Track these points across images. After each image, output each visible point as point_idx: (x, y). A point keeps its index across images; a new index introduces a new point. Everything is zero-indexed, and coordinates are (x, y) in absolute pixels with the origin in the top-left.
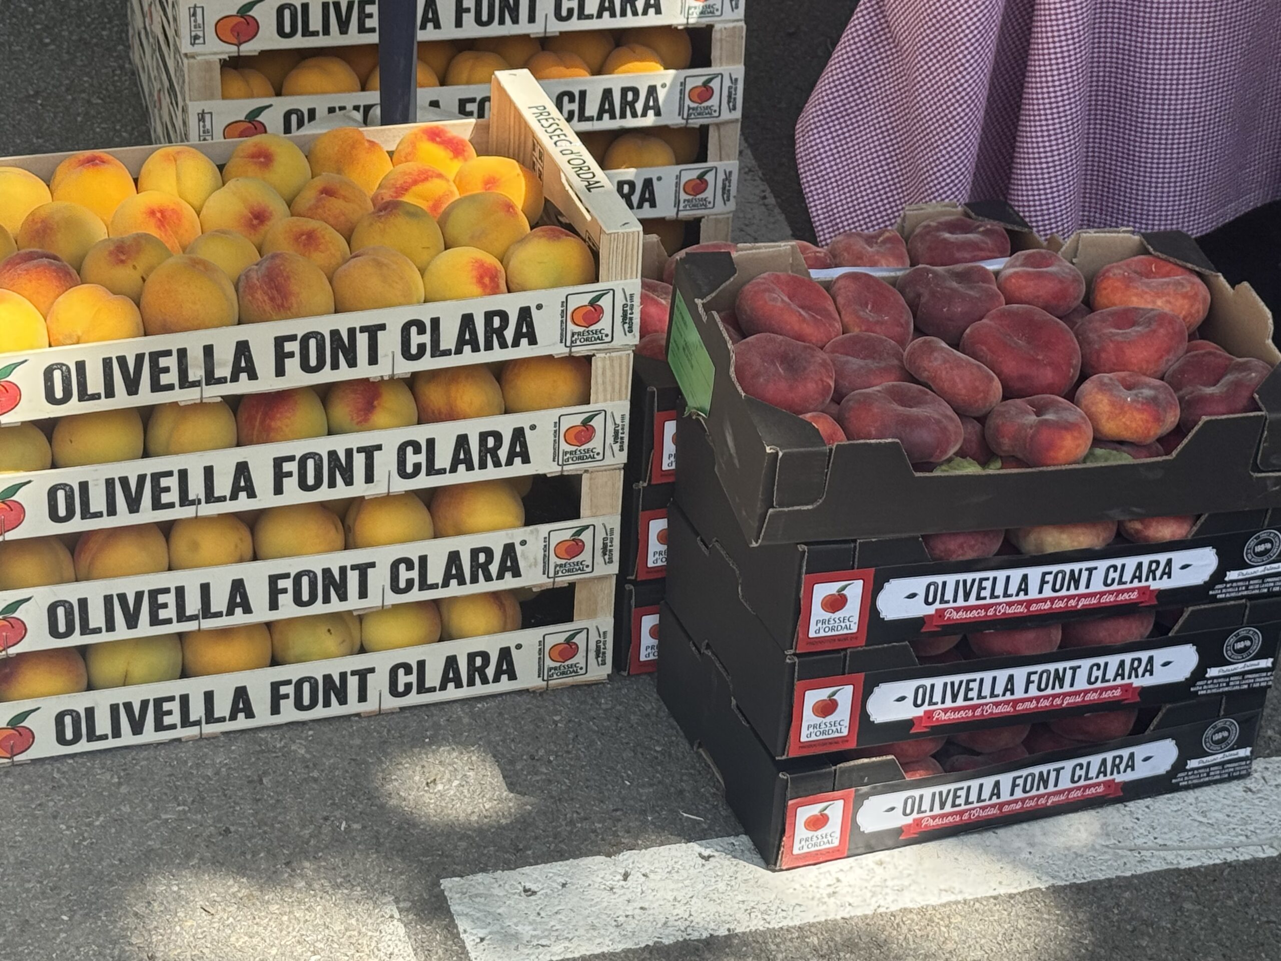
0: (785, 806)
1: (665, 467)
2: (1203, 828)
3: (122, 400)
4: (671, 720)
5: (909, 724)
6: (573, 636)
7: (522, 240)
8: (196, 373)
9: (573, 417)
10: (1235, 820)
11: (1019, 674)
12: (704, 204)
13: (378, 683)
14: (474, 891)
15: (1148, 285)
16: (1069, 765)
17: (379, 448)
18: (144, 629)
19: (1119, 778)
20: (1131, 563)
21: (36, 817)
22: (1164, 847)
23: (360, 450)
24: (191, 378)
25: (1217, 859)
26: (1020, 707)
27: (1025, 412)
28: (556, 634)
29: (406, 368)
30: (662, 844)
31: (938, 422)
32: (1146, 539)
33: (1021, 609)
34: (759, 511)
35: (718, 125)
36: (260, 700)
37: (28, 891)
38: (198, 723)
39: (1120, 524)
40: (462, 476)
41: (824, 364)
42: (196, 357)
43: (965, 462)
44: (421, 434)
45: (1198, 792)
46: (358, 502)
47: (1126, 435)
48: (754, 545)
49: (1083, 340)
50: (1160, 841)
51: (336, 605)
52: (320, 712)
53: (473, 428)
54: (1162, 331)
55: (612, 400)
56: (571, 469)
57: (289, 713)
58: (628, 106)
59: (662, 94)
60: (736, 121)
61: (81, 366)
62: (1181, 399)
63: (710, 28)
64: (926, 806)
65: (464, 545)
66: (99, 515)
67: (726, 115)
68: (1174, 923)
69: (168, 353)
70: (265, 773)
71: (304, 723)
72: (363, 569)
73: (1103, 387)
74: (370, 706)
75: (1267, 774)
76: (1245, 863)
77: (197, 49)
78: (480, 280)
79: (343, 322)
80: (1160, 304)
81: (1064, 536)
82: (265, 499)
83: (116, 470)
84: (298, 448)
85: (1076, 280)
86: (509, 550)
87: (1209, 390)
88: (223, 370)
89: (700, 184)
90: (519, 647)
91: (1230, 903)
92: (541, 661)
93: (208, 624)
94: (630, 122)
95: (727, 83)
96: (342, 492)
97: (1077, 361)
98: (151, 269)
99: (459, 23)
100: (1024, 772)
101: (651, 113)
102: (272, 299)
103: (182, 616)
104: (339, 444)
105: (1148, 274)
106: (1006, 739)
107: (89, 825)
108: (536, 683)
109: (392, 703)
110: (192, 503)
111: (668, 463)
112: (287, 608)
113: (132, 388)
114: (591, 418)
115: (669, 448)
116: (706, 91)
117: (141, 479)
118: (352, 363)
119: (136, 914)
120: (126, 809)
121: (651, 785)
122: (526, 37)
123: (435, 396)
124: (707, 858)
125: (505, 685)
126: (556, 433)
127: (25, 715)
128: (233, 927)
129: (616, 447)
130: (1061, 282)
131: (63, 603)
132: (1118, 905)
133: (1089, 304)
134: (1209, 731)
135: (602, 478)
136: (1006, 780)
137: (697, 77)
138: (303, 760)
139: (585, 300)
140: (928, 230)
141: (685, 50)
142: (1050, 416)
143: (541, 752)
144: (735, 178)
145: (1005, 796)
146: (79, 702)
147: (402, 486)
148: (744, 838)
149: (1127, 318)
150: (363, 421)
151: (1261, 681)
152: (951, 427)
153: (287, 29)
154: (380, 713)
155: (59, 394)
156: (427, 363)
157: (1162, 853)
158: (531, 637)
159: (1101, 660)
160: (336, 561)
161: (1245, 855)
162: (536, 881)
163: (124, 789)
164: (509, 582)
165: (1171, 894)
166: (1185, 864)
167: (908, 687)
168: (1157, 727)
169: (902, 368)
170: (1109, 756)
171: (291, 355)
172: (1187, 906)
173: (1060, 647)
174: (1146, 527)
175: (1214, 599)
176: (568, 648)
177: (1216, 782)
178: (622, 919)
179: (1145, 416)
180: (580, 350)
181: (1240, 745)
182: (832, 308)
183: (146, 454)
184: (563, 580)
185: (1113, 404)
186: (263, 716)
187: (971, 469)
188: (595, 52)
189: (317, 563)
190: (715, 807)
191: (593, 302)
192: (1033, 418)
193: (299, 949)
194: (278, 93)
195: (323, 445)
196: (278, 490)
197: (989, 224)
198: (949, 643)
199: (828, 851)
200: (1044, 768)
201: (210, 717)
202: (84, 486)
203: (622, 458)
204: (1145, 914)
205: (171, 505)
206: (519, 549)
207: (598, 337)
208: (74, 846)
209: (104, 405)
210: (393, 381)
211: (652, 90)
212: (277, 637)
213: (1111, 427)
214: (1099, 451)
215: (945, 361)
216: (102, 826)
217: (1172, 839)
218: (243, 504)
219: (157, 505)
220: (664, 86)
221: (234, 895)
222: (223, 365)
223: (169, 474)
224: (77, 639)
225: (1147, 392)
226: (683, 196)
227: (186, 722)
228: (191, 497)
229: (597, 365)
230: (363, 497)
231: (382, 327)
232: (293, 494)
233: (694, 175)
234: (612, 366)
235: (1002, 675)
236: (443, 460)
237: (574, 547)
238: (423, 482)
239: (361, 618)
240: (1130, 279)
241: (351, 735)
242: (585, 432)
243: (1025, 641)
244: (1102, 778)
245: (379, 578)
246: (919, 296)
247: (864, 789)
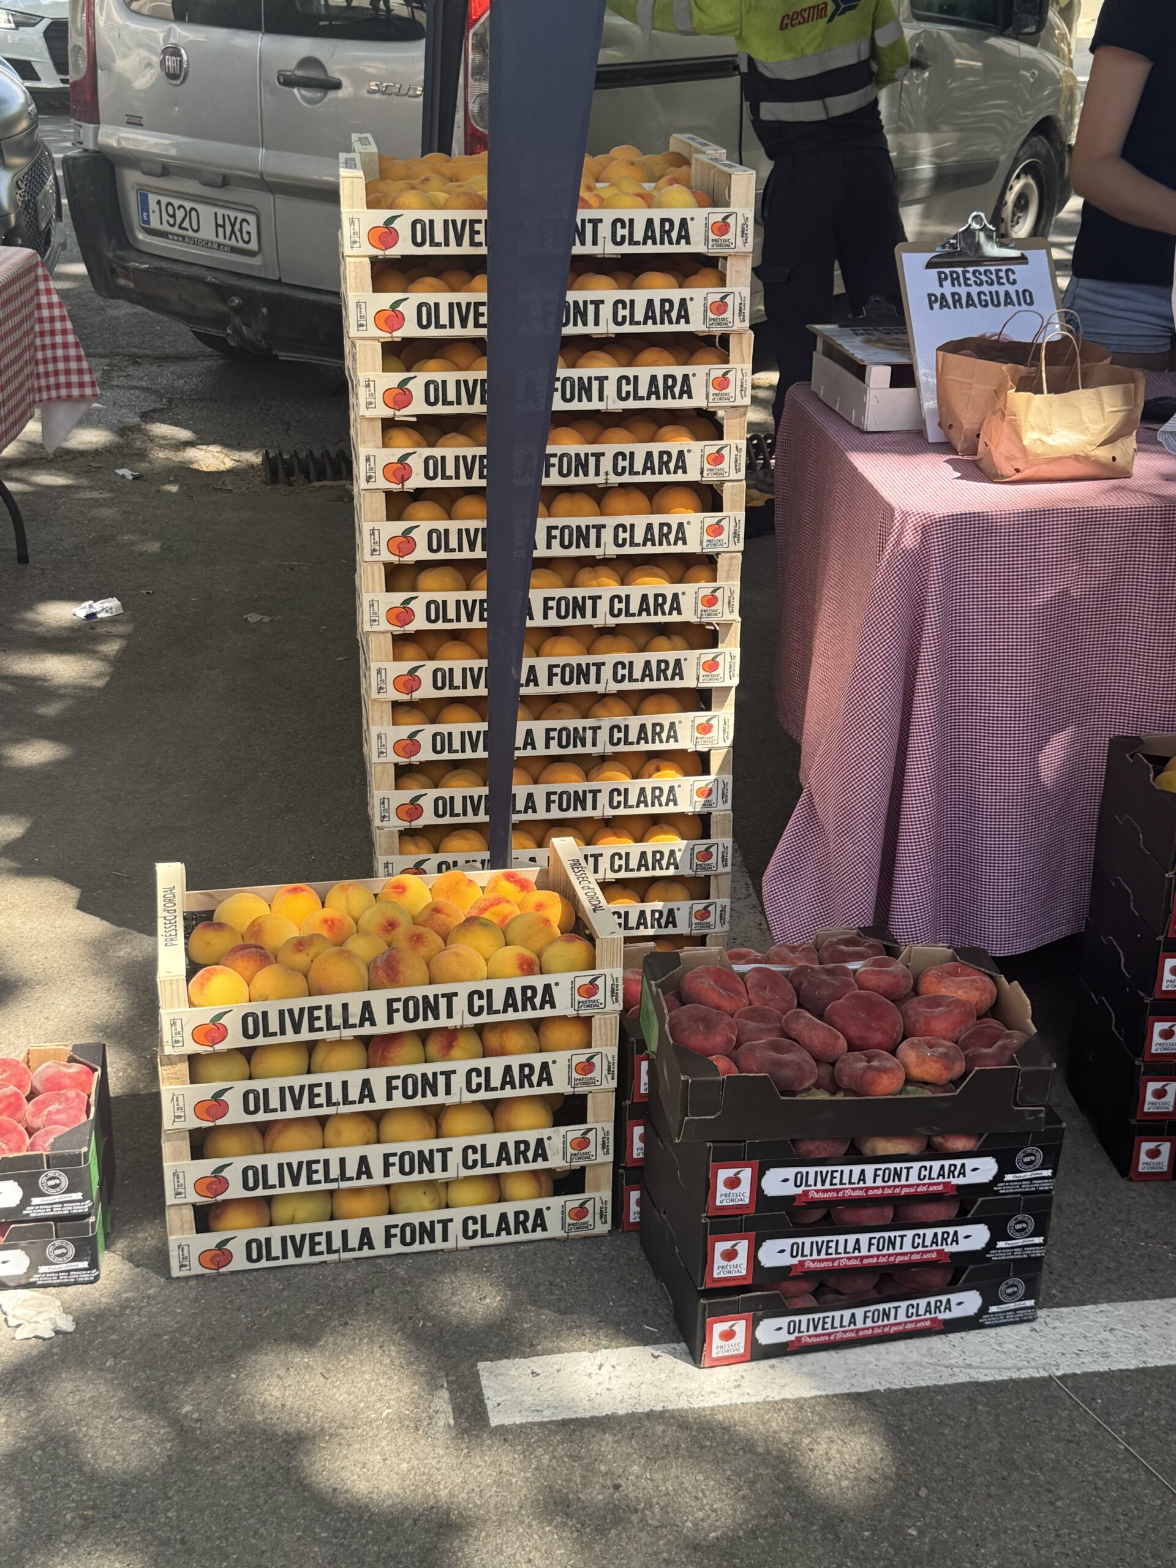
0: (704, 1323)
1: (642, 1091)
2: (998, 1355)
3: (290, 1037)
4: (647, 1264)
5: (789, 1268)
6: (584, 1203)
7: (552, 941)
8: (337, 1020)
9: (581, 1056)
10: (1020, 1350)
11: (864, 1238)
12: (708, 926)
13: (455, 1228)
14: (498, 1371)
15: (953, 982)
16: (903, 1304)
17: (454, 1072)
18: (303, 1186)
19: (941, 1316)
20: (936, 1165)
21: (226, 1309)
22: (970, 1366)
23: (442, 1073)
24: (334, 1024)
25: (1005, 1376)
26: (865, 1261)
27: (861, 1060)
28: (573, 1201)
29: (471, 1021)
30: (628, 1346)
31: (798, 1064)
32: (946, 1149)
33: (861, 1193)
34: (679, 1118)
35: (716, 876)
36: (378, 1238)
37: (213, 1357)
38: (337, 1251)
39: (929, 1138)
40: (508, 1092)
41: (729, 1025)
42: (337, 1011)
43: (818, 1092)
44: (481, 1064)
45: (999, 1330)
46: (442, 1107)
47: (927, 1078)
48: (677, 1141)
49: (905, 1015)
50: (967, 1362)
51: (427, 1176)
52: (416, 1247)
53: (515, 1061)
54: (957, 1011)
55: (606, 1045)
56: (580, 1090)
57: (397, 1247)
58: (657, 862)
59: (678, 855)
60: (728, 873)
61: (265, 1014)
62: (966, 1056)
63: (709, 814)
64: (804, 1328)
65: (510, 1138)
66: (275, 1110)
67: (721, 870)
68: (969, 1419)
69: (320, 1008)
70: (377, 1286)
71: (407, 1254)
72: (444, 1152)
73: (913, 1046)
74: (450, 1245)
75: (1048, 1320)
76: (1025, 1381)
77: (385, 824)
78: (521, 967)
79: (431, 991)
80: (960, 994)
81: (889, 1145)
82: (381, 1103)
83: (286, 1082)
84: (402, 1071)
85: (906, 976)
86: (540, 1142)
87: (985, 1051)
88: (354, 1019)
89: (705, 913)
90: (548, 1208)
91: (1010, 1407)
92: (563, 1219)
93: (344, 1185)
94: (658, 873)
95: (721, 849)
96: (430, 1100)
97: (899, 1028)
98: (317, 955)
99: (548, 810)
100: (872, 1308)
101: (672, 867)
102: (388, 975)
103: (327, 1179)
104: (429, 1069)
105: (956, 974)
106: (861, 1284)
107: (260, 1315)
108: (560, 1234)
109: (464, 1243)
110: (334, 1104)
111: (643, 1089)
112: (395, 1177)
113: (297, 1029)
114: (592, 1057)
115: (644, 1078)
116: (707, 854)
117: (302, 1088)
118: (436, 1017)
119: (279, 1376)
120: (284, 1306)
121: (627, 1306)
122: (591, 818)
123: (493, 1039)
124: (656, 1357)
125: (539, 1234)
126: (570, 1066)
127: (227, 1241)
128: (338, 1387)
129: (609, 1077)
130: (895, 977)
131: (252, 1167)
132: (932, 1404)
133: (916, 991)
134: (1003, 1287)
135: (601, 1097)
136: (859, 1312)
137: (701, 845)
138: (402, 1279)
139: (587, 980)
140: (832, 944)
141: (698, 828)
142: (875, 1063)
143: (558, 1280)
144: (728, 909)
145: (860, 1324)
146: (261, 1234)
147: (469, 1097)
148: (683, 1345)
149: (935, 1001)
150: (445, 1056)
151: (1037, 1253)
152: (807, 1068)
153: (441, 812)
154: (457, 1250)
155: (251, 1032)
156: (485, 1018)
157: (967, 1371)
158: (556, 1202)
159: (921, 1232)
160: (427, 1145)
161: (1025, 1374)
162: (541, 1366)
163: (285, 1294)
164: (540, 1165)
165: (970, 1399)
166: (982, 1379)
167: (786, 1243)
168: (965, 1282)
169: (781, 1029)
170: (932, 1300)
171: (398, 1010)
172: (980, 1407)
173: (893, 1220)
174: (946, 1141)
175: (997, 1193)
176: (581, 1211)
177: (1011, 1323)
178: (593, 1396)
179: (938, 1065)
180: (584, 1013)
181: (1026, 1297)
182: (742, 989)
183: (309, 1072)
184: (577, 1164)
185: (918, 1057)
186: (380, 1249)
187: (822, 1096)
188: (638, 829)
189: (414, 1147)
190: (667, 1323)
191: (592, 982)
192: (863, 1064)
193: (379, 1405)
194: (437, 851)
195: (418, 1070)
196: (389, 1098)
197: (872, 941)
198: (817, 1214)
199: (736, 1356)
200: (886, 1306)
201: (345, 1248)
202: (266, 1091)
203: (614, 1084)
204: (950, 1412)
205: (321, 1106)
206: (546, 1142)
207: (595, 1004)
208: (247, 1329)
209: (279, 1039)
210: (463, 1029)
211: (672, 853)
212: (392, 1195)
213: (917, 1072)
214: (909, 1088)
215: (807, 1025)
216: (267, 1317)
217: (975, 1361)
218: (367, 1106)
219: (312, 1105)
220: (680, 850)
221: (343, 1366)
222: (354, 1016)
223: (320, 1085)
224: (260, 1192)
225: (941, 1050)
226: (694, 921)
227: (330, 1250)
228: (334, 1100)
229: (596, 1022)
230: (444, 1105)
231: (456, 994)
232: (398, 1101)
233: (701, 907)
234: (605, 1024)
235: (852, 1238)
236: (496, 1081)
237: (583, 1142)
238: (483, 1095)
239: (447, 1184)
240: (942, 977)
241: (436, 1264)
242: (588, 1066)
243: (867, 1215)
244: (928, 1316)
245: (454, 1158)
246: (801, 983)
247: (760, 1313)
